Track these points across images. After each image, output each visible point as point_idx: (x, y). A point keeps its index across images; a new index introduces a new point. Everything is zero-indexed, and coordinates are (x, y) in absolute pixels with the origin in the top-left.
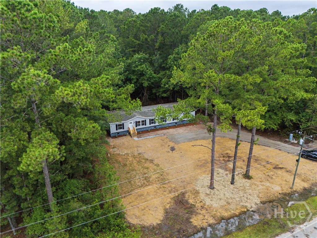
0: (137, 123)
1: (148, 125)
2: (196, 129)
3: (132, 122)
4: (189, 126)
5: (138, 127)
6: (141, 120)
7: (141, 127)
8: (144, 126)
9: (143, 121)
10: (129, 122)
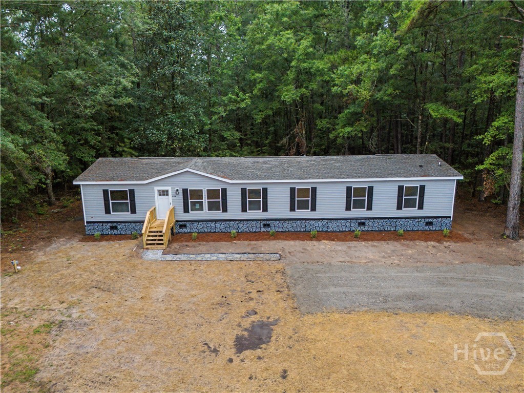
0: (190, 198)
1: (234, 211)
2: (449, 257)
3: (169, 188)
4: (417, 242)
5: (193, 215)
6: (205, 187)
7: (205, 214)
8: (218, 215)
9: (212, 194)
10: (156, 189)
